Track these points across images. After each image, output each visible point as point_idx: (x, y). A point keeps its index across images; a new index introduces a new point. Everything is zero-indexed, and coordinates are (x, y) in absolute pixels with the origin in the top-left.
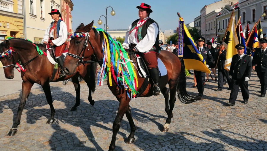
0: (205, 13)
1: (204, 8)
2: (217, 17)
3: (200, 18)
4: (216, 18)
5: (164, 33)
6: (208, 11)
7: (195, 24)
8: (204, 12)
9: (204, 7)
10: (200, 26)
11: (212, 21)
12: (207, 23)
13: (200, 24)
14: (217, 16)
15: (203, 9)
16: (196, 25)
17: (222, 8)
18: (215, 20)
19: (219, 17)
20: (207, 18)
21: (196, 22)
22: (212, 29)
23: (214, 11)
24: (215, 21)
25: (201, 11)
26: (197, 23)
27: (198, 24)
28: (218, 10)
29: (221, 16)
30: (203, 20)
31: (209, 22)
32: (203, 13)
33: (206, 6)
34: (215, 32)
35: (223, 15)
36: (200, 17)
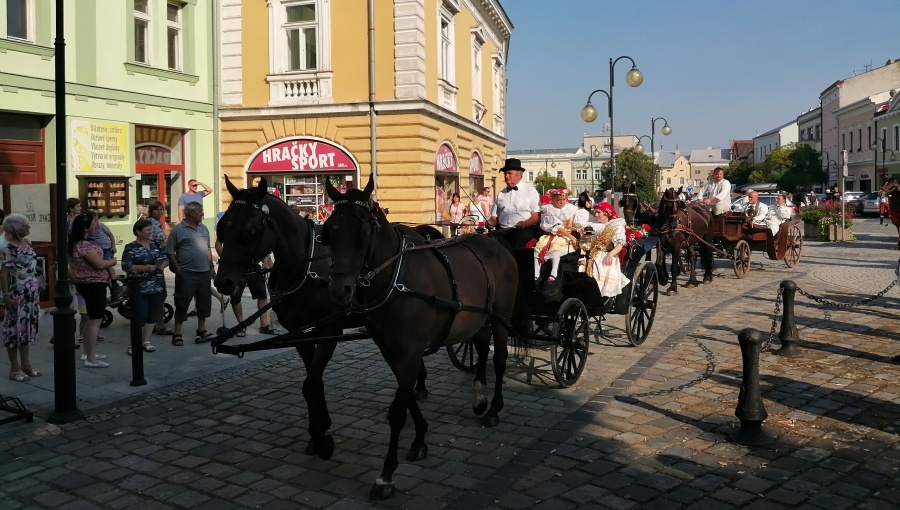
0: (837, 101)
1: (834, 87)
2: (878, 118)
3: (820, 113)
4: (875, 119)
5: (688, 158)
6: (847, 97)
7: (801, 133)
8: (833, 98)
9: (834, 85)
10: (819, 139)
11: (860, 126)
12: (843, 131)
13: (817, 133)
14: (877, 114)
15: (829, 89)
16: (806, 137)
17: (891, 94)
18: (870, 123)
19: (882, 116)
20: (842, 118)
21: (805, 127)
22: (860, 150)
23: (868, 99)
24: (870, 128)
25: (822, 94)
26: (809, 129)
27: (813, 132)
28: (880, 98)
29: (891, 114)
30: (829, 122)
31: (851, 129)
32: (828, 101)
33: (838, 82)
34: (871, 158)
35: (896, 113)
36: (819, 111)
